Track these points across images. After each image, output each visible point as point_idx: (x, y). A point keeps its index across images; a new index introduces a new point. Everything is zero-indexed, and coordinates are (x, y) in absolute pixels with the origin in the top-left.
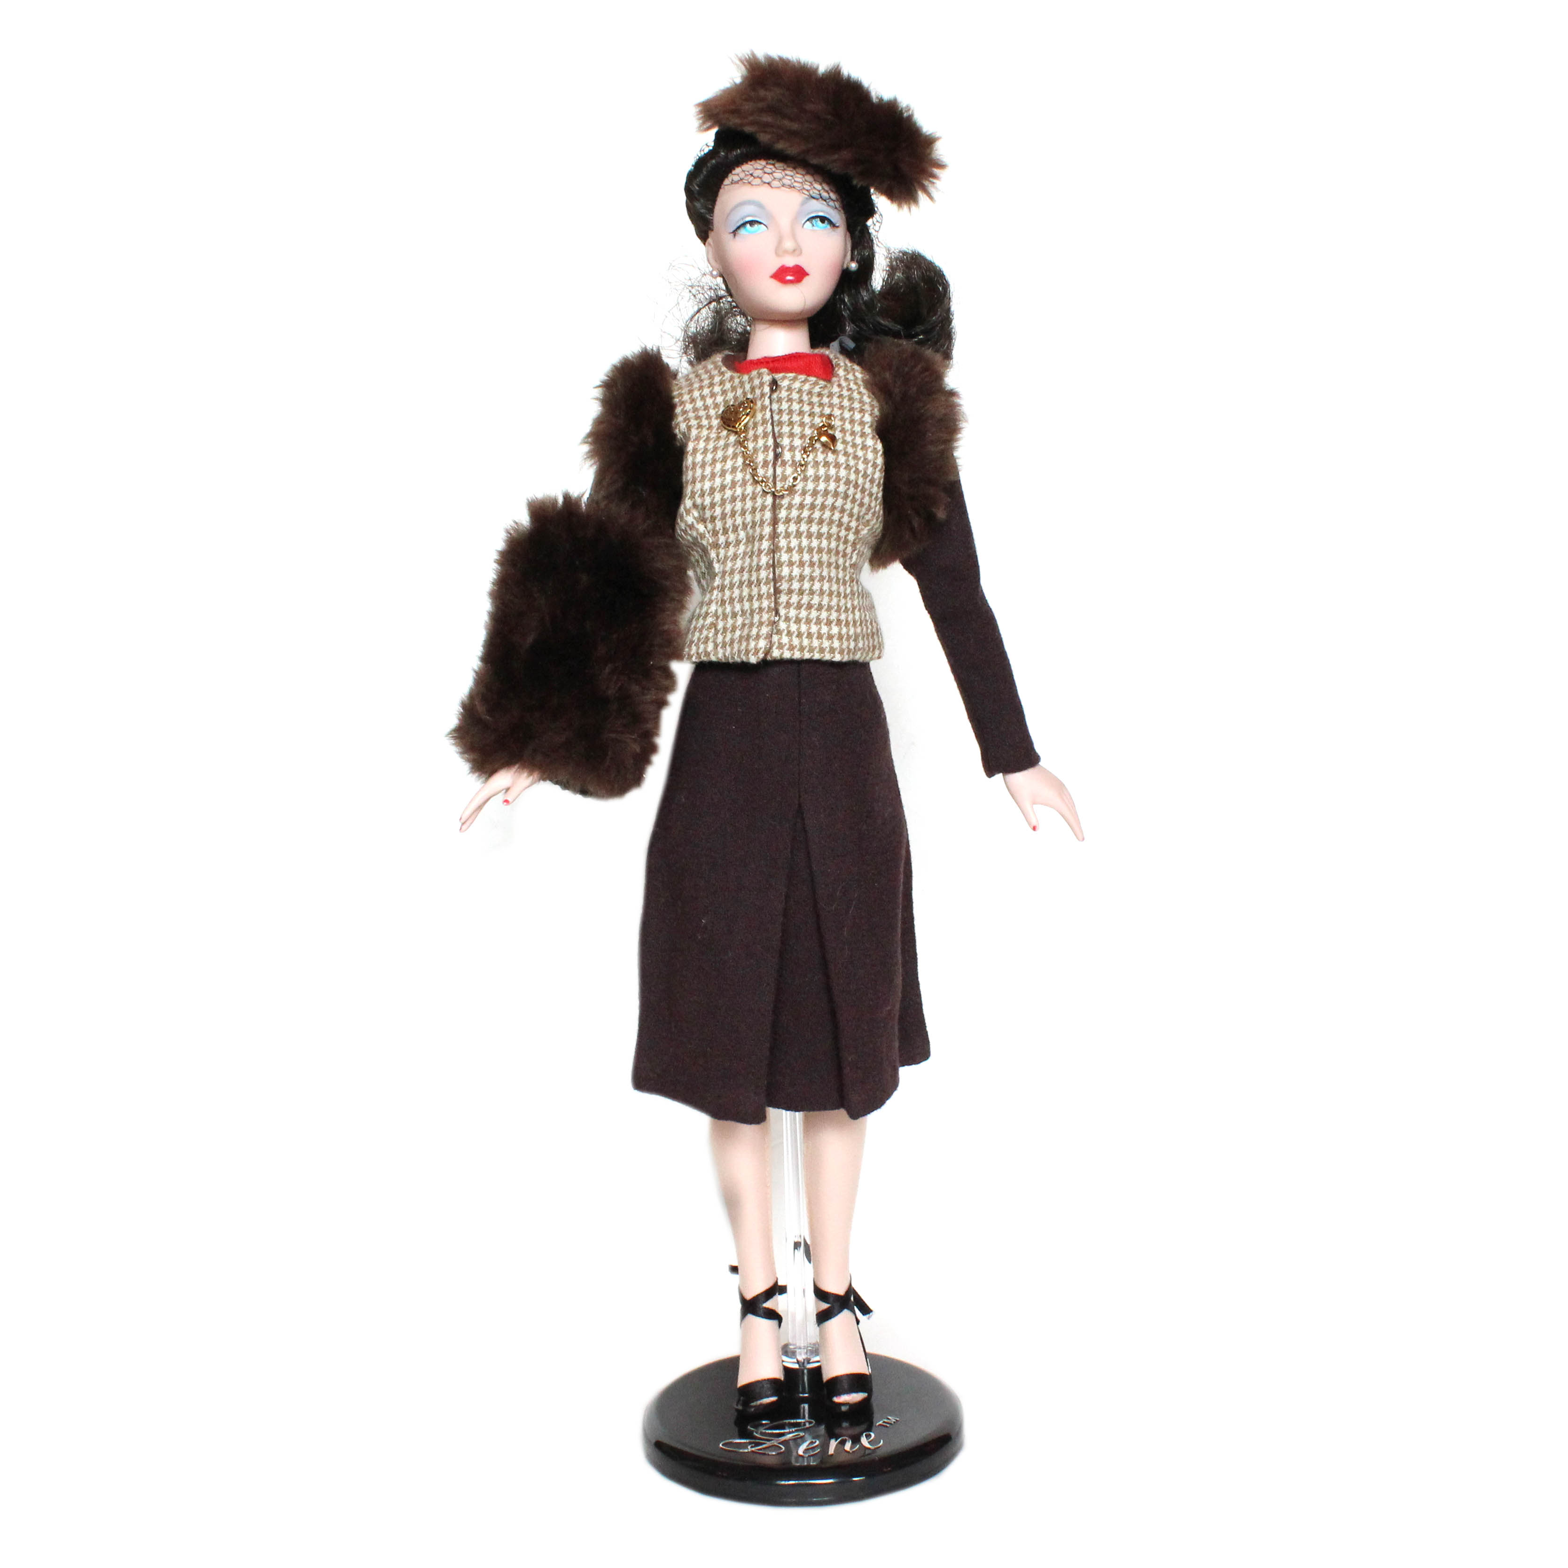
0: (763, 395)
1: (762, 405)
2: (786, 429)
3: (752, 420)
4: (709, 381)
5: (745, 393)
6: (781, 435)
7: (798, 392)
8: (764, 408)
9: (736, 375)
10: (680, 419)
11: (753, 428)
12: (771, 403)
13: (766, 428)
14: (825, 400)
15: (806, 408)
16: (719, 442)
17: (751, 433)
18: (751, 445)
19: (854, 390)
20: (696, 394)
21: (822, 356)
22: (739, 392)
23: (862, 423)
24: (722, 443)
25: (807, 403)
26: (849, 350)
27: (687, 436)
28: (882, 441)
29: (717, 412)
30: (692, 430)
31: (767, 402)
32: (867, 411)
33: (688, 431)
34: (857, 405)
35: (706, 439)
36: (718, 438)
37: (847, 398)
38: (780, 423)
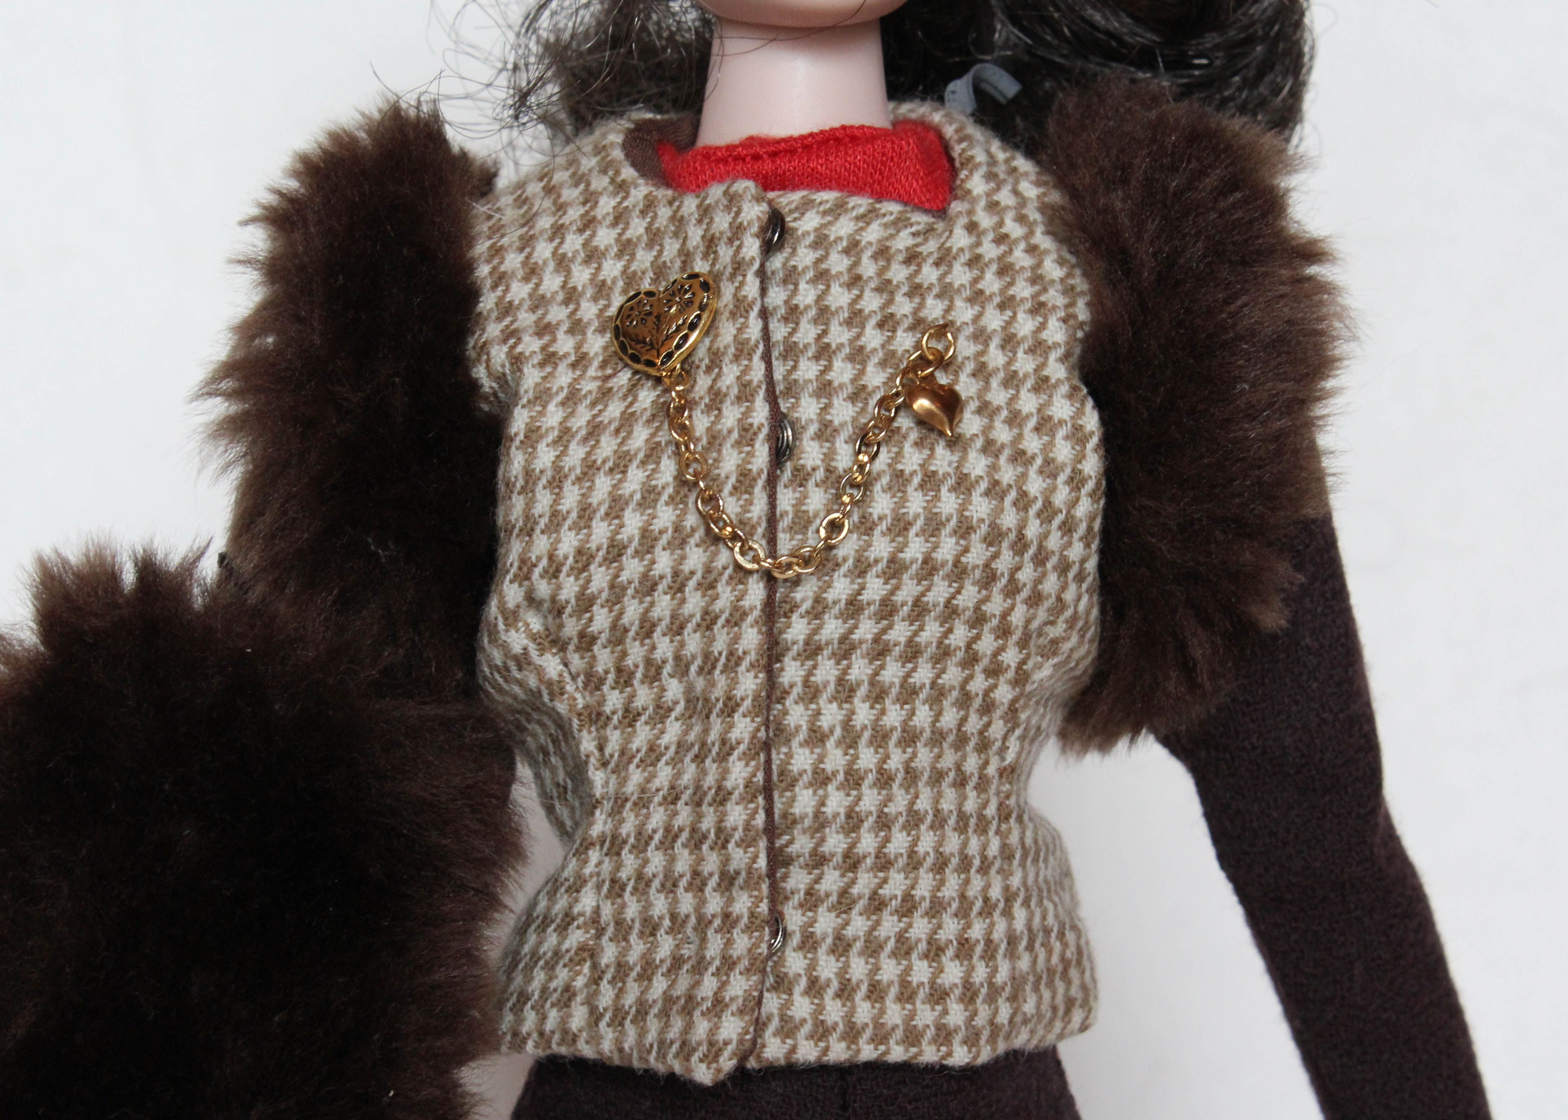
0: (739, 267)
1: (735, 295)
2: (808, 370)
3: (707, 341)
4: (582, 210)
5: (686, 256)
6: (792, 389)
7: (846, 251)
8: (740, 308)
9: (664, 193)
10: (493, 330)
11: (709, 369)
12: (763, 291)
13: (748, 368)
14: (929, 274)
15: (871, 302)
16: (606, 406)
17: (703, 382)
18: (700, 423)
19: (1016, 241)
20: (543, 251)
21: (924, 128)
22: (671, 248)
23: (1039, 348)
24: (614, 409)
25: (872, 285)
26: (1003, 101)
27: (511, 384)
28: (1100, 405)
29: (601, 310)
30: (526, 370)
31: (752, 287)
32: (1054, 308)
33: (513, 372)
34: (1023, 290)
35: (567, 398)
36: (605, 394)
37: (994, 267)
38: (791, 351)
